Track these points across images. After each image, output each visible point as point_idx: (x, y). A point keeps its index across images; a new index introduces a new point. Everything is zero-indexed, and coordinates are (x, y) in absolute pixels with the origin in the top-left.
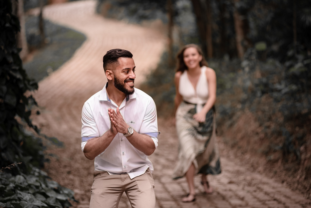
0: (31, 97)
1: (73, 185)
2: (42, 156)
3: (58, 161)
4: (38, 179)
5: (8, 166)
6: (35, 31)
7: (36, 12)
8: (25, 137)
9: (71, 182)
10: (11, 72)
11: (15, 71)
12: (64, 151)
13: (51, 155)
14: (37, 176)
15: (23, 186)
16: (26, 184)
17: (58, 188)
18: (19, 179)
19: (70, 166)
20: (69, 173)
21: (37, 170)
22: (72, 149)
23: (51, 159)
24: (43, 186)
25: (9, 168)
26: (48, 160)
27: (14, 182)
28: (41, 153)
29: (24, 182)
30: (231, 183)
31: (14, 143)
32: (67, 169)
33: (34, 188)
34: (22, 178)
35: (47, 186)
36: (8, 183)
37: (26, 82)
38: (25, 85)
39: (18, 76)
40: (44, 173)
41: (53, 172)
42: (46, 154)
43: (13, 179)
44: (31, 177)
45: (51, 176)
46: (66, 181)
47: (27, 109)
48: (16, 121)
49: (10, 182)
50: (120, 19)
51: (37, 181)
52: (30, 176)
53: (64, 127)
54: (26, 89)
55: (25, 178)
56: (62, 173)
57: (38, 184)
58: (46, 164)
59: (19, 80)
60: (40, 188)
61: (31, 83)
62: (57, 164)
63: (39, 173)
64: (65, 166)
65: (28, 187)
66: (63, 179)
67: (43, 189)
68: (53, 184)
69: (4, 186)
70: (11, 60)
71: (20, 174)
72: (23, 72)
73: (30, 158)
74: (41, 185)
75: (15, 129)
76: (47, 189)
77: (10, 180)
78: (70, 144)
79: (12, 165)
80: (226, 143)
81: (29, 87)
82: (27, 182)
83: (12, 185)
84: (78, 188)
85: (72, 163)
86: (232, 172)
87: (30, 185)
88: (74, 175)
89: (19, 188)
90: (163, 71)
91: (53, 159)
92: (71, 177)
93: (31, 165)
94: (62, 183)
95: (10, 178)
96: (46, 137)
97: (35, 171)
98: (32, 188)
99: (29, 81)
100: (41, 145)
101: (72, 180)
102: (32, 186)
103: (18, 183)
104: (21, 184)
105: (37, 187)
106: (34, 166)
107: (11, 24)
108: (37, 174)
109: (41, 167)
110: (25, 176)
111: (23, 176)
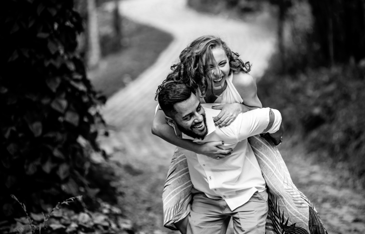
0: (98, 114)
1: (153, 225)
2: (114, 189)
3: (136, 194)
4: (106, 217)
5: (65, 201)
6: (108, 30)
7: (110, 7)
8: (94, 164)
9: (151, 221)
10: (73, 83)
11: (77, 81)
12: (142, 182)
13: (126, 187)
14: (107, 214)
15: (87, 226)
16: (92, 224)
17: (133, 228)
18: (84, 218)
19: (150, 201)
20: (149, 209)
21: (107, 206)
22: (153, 179)
23: (126, 192)
24: (114, 226)
25: (66, 203)
26: (122, 194)
27: (76, 221)
28: (113, 184)
29: (89, 221)
30: (356, 221)
31: (77, 172)
32: (147, 205)
33: (102, 228)
34: (87, 216)
35: (118, 227)
36: (68, 222)
37: (92, 95)
38: (90, 98)
39: (82, 87)
40: (116, 210)
41: (128, 208)
42: (121, 186)
43: (75, 217)
44: (98, 215)
45: (125, 214)
46: (145, 221)
47: (92, 129)
48: (79, 144)
49: (71, 221)
50: (217, 13)
51: (105, 220)
52: (96, 214)
53: (144, 152)
54: (91, 104)
55: (90, 216)
56: (140, 209)
57: (106, 224)
58: (120, 199)
59: (82, 93)
60: (110, 229)
61: (98, 96)
62: (133, 199)
63: (110, 210)
64: (144, 202)
65: (94, 228)
66: (142, 217)
67: (113, 230)
68: (126, 223)
69: (64, 227)
70: (72, 67)
71: (83, 212)
72: (87, 82)
73: (97, 190)
74: (110, 225)
75: (78, 153)
76: (118, 229)
77: (73, 218)
78: (151, 173)
79: (70, 199)
80: (351, 170)
81: (95, 100)
82: (92, 221)
83: (74, 225)
84: (160, 229)
85: (153, 197)
86: (360, 208)
87: (96, 226)
88: (155, 213)
89: (83, 229)
90: (271, 79)
91: (129, 192)
92: (151, 214)
93: (100, 201)
94: (139, 223)
95: (72, 215)
96: (118, 164)
97: (105, 208)
98: (98, 229)
99: (95, 93)
100: (113, 174)
101: (152, 219)
102: (99, 226)
103: (82, 222)
104: (85, 223)
105: (106, 228)
106: (105, 201)
107: (72, 22)
108: (106, 211)
109: (113, 202)
110: (91, 213)
111: (88, 214)
